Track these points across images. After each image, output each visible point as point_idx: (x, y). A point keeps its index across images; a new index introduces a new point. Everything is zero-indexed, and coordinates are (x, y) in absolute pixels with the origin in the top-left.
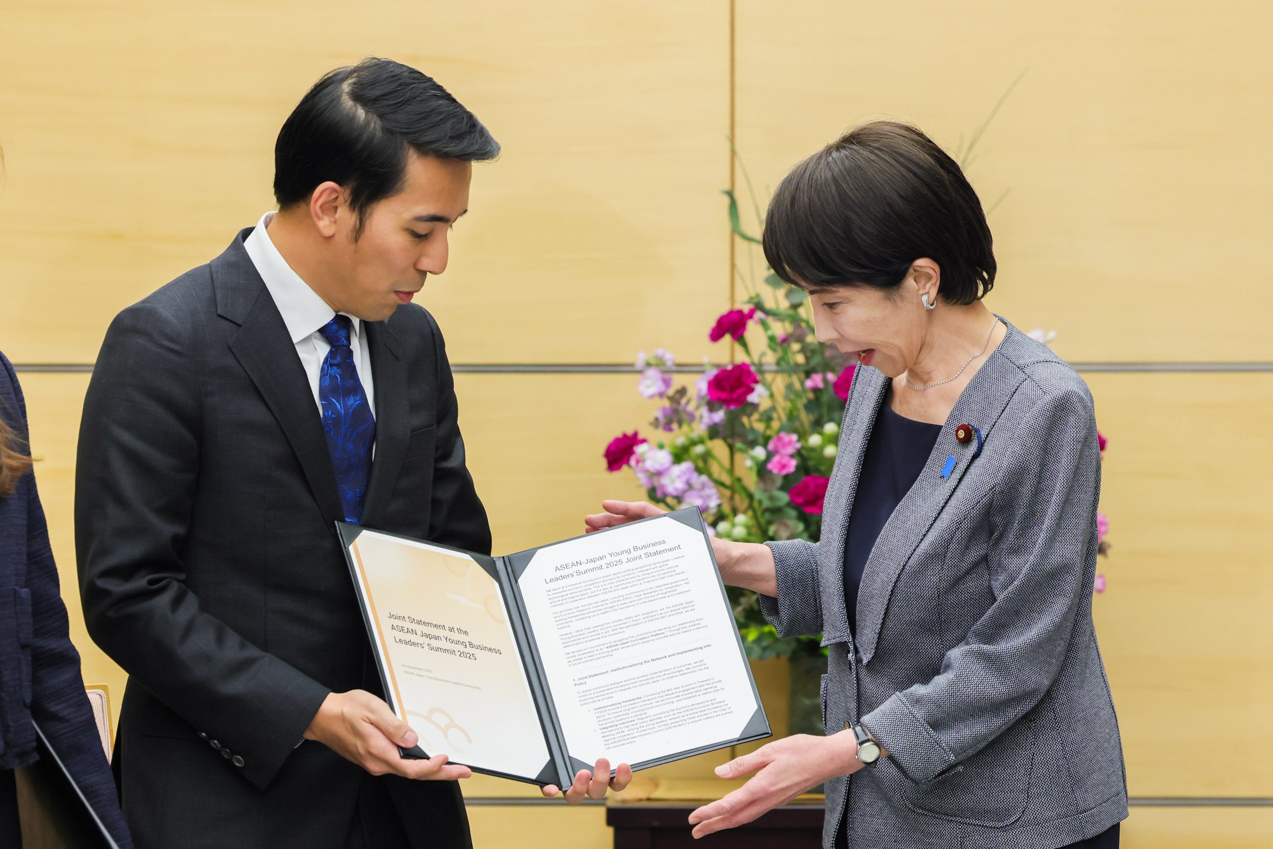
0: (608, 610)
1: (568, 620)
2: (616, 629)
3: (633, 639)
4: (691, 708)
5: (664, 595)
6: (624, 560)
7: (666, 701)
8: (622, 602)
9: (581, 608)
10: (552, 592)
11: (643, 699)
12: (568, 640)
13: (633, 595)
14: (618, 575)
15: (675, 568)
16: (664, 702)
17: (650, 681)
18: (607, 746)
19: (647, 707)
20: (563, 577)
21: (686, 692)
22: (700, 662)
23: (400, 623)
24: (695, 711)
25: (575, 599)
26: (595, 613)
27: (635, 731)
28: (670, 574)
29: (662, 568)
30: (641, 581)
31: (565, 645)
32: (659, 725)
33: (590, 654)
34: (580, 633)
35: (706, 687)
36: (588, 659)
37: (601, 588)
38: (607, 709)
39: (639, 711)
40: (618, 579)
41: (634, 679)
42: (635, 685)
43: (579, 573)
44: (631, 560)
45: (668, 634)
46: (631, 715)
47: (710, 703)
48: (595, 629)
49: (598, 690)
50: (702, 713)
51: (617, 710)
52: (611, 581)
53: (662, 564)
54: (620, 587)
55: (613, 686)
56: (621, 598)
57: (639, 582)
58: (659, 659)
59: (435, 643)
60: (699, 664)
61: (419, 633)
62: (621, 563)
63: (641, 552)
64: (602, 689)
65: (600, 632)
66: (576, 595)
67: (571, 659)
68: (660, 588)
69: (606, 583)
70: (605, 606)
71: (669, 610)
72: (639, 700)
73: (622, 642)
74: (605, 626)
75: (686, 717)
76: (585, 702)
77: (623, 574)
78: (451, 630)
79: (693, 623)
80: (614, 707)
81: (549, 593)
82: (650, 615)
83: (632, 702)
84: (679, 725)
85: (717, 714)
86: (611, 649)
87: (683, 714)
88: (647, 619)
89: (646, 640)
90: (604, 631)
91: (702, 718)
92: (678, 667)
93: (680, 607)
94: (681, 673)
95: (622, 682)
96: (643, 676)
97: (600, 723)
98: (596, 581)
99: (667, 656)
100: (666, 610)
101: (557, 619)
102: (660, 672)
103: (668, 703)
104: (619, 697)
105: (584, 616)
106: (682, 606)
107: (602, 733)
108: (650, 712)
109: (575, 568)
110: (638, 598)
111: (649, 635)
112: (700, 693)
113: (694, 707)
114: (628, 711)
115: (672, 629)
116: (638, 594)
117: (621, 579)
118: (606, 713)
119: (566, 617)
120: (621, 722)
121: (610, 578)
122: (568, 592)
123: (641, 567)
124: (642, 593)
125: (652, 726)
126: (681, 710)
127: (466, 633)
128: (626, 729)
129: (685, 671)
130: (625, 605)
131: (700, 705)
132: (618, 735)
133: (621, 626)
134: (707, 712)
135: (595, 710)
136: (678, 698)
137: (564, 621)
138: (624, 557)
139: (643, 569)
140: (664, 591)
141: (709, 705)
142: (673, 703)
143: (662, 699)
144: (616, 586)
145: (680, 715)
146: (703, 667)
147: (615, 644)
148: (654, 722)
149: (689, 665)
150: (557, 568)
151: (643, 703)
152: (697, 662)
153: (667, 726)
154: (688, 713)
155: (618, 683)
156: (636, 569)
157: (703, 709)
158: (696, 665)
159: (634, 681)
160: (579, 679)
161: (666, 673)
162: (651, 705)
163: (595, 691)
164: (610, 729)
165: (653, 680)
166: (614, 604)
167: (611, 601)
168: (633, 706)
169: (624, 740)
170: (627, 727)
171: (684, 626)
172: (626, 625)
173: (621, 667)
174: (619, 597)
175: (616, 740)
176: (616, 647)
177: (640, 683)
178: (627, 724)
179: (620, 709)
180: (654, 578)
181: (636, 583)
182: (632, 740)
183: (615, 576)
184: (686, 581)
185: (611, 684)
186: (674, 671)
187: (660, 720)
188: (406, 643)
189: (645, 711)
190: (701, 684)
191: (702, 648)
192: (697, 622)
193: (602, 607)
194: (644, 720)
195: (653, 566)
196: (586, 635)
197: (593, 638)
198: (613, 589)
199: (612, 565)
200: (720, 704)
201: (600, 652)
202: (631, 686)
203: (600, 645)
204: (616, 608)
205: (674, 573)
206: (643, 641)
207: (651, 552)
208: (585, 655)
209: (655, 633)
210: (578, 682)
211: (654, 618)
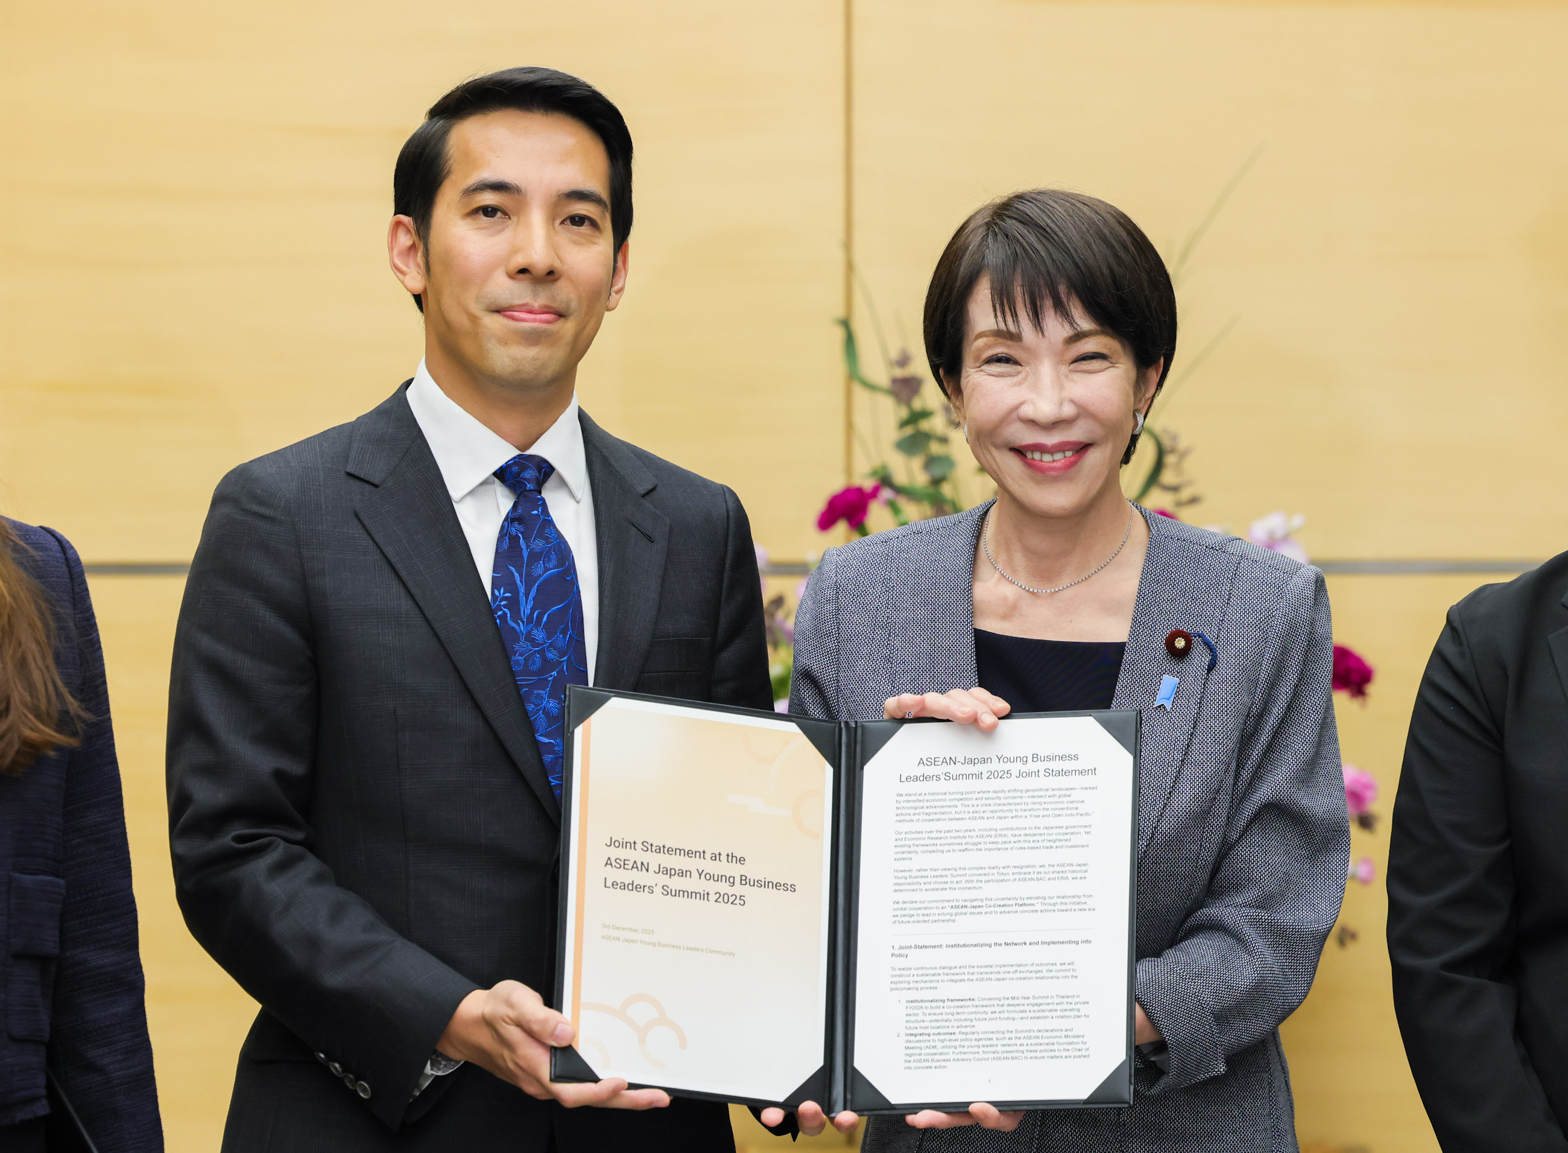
0: (969, 847)
1: (913, 849)
2: (972, 881)
3: (989, 903)
4: (1036, 1034)
5: (1052, 844)
6: (1015, 773)
7: (1006, 1015)
8: (992, 839)
9: (934, 835)
10: (904, 798)
11: (976, 1003)
12: (903, 881)
13: (1009, 833)
14: (999, 795)
15: (1079, 805)
16: (1002, 1016)
17: (994, 976)
18: (908, 1064)
19: (978, 1016)
20: (926, 778)
21: (1036, 1008)
22: (1069, 964)
23: (623, 853)
24: (1040, 1041)
25: (932, 817)
26: (950, 848)
27: (951, 1051)
28: (1069, 812)
29: (1062, 799)
30: (1028, 813)
31: (898, 887)
32: (986, 1049)
33: (926, 912)
34: (922, 873)
35: (1065, 1007)
36: (921, 918)
37: (971, 809)
38: (924, 1004)
39: (966, 1020)
40: (998, 801)
41: (973, 967)
42: (971, 977)
43: (948, 777)
44: (1024, 775)
45: (1038, 907)
46: (953, 1023)
47: (1064, 1033)
48: (944, 873)
49: (920, 972)
50: (1049, 1047)
51: (937, 1011)
52: (988, 802)
53: (1063, 792)
54: (996, 815)
55: (941, 971)
56: (993, 833)
57: (1024, 814)
58: (1016, 944)
59: (676, 883)
60: (1067, 967)
61: (653, 867)
62: (1009, 775)
63: (1041, 766)
64: (926, 972)
65: (949, 879)
66: (934, 810)
67: (899, 913)
68: (1050, 831)
69: (979, 802)
70: (968, 840)
71: (1052, 869)
72: (970, 1003)
73: (974, 904)
74: (959, 872)
75: (1024, 1048)
76: (899, 986)
77: (1007, 794)
78: (716, 857)
79: (1077, 900)
80: (934, 1004)
81: (900, 798)
82: (1024, 870)
83: (960, 1003)
84: (1012, 1058)
85: (1067, 1054)
86: (957, 910)
87: (1022, 1041)
88: (1017, 877)
89: (1007, 909)
90: (955, 879)
91: (1045, 1054)
92: (1037, 965)
93: (1068, 868)
94: (1039, 975)
95: (956, 967)
96: (986, 967)
97: (908, 1025)
98: (968, 796)
99: (1028, 944)
100: (1047, 869)
101: (899, 843)
102: (1011, 966)
103: (1008, 1018)
104: (946, 990)
105: (935, 849)
106: (1071, 868)
107: (907, 1041)
108: (980, 1026)
109: (945, 768)
110: (1016, 839)
111: (1013, 902)
112: (1054, 1014)
113: (1040, 1034)
114: (950, 1017)
115: (1047, 901)
116: (1018, 832)
117: (1003, 801)
118: (920, 1012)
119: (911, 843)
120: (937, 1031)
121: (987, 795)
122: (926, 804)
123: (1034, 791)
124: (1023, 832)
125: (976, 1049)
126: (1022, 1035)
127: (741, 860)
128: (940, 1044)
129: (1045, 974)
130: (995, 846)
131: (1049, 1034)
132: (928, 1051)
133: (980, 878)
134: (1055, 1047)
135: (908, 1002)
136: (1023, 1015)
137: (907, 849)
138: (1015, 768)
139: (1036, 794)
140: (1054, 837)
141: (1060, 1037)
142: (1014, 1019)
143: (1001, 1009)
144: (992, 812)
145: (1018, 1042)
146: (1070, 974)
147: (964, 904)
148: (981, 1043)
149: (1052, 964)
150: (921, 762)
151: (975, 1009)
152: (1064, 964)
153: (995, 1055)
154: (1029, 1042)
155: (950, 968)
156: (1027, 791)
157: (1051, 1041)
158: (1063, 967)
159: (972, 970)
160: (901, 948)
161: (1019, 969)
162: (984, 1016)
163: (916, 972)
164: (919, 1038)
165: (998, 976)
166: (982, 840)
167: (978, 833)
168: (959, 1010)
169: (933, 1060)
170: (942, 1041)
171: (1064, 900)
172: (987, 878)
173: (961, 943)
174: (991, 830)
175: (923, 1057)
176: (964, 910)
177: (979, 976)
178: (942, 1037)
179: (941, 1011)
180: (1046, 813)
181: (1019, 813)
182: (943, 1064)
183: (995, 795)
184: (1088, 830)
185: (941, 968)
186: (1029, 968)
187: (988, 1043)
188: (624, 887)
189: (974, 1023)
190: (1060, 1000)
191: (1077, 943)
192: (1083, 900)
193: (963, 841)
194: (969, 1036)
195: (1050, 793)
196: (928, 880)
197: (937, 886)
198: (986, 815)
199: (996, 776)
200: (1076, 1040)
201: (941, 911)
202: (965, 977)
203: (943, 901)
204: (982, 846)
205: (1074, 812)
206: (1002, 909)
207: (1055, 770)
208: (919, 912)
209: (1021, 902)
210: (897, 952)
211: (1028, 876)
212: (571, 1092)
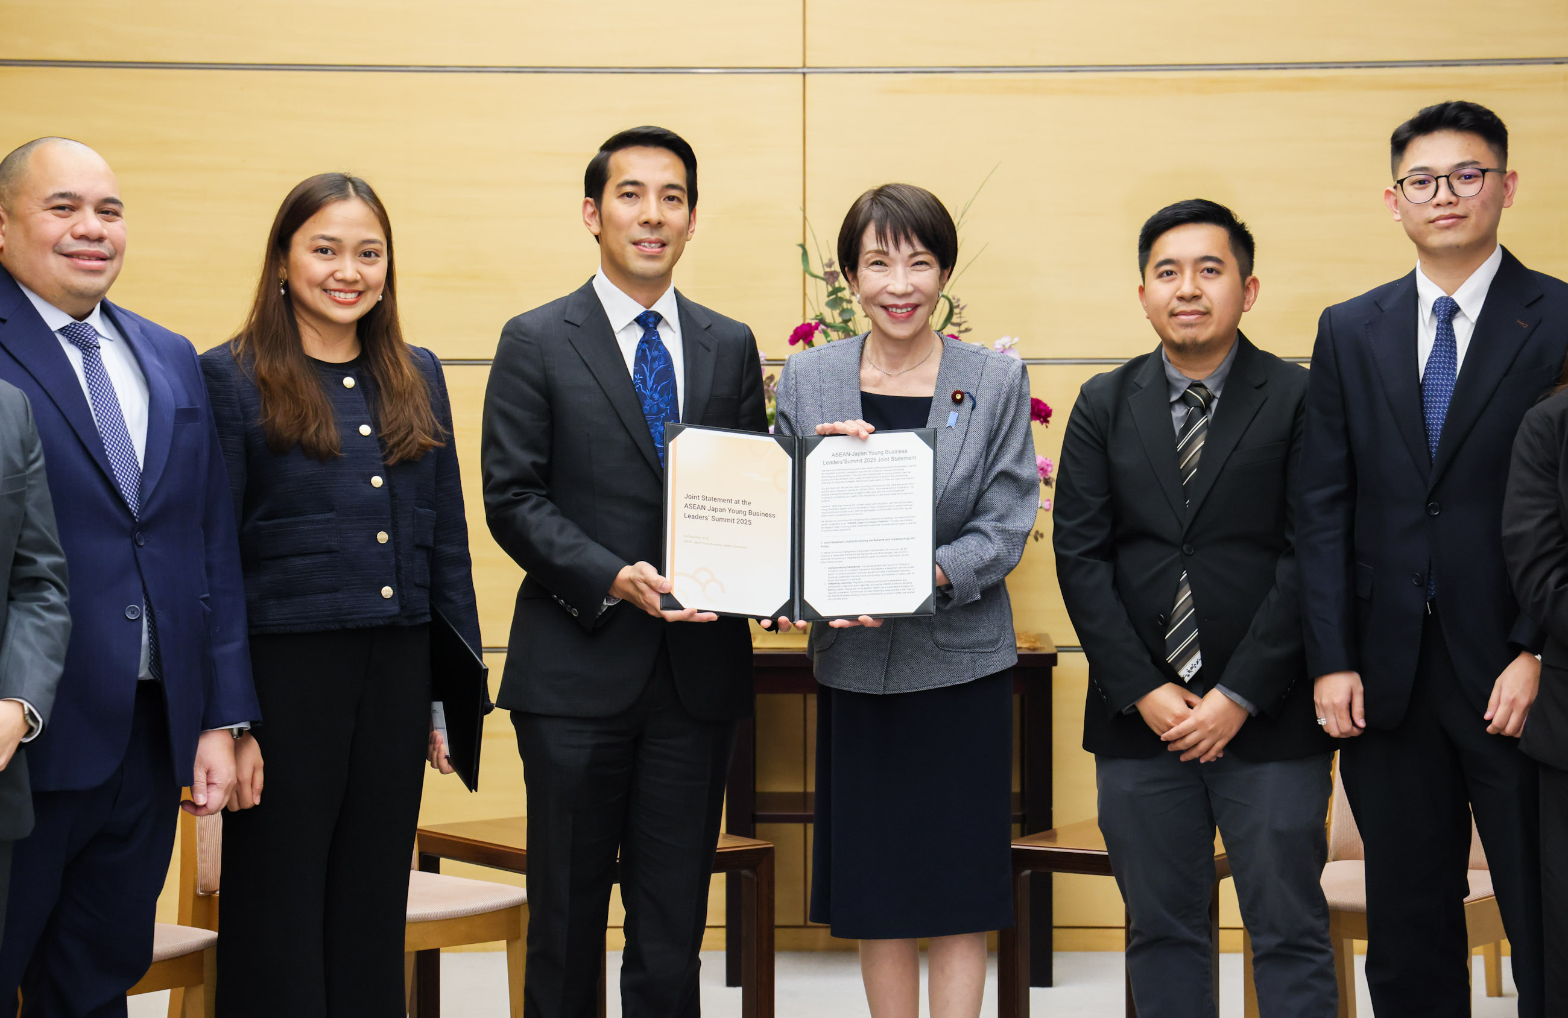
0: (857, 495)
1: (830, 496)
2: (858, 511)
3: (867, 521)
4: (890, 582)
5: (895, 492)
6: (877, 459)
7: (875, 574)
8: (868, 491)
9: (840, 489)
10: (825, 472)
11: (861, 568)
12: (826, 511)
13: (875, 488)
14: (871, 470)
15: (908, 474)
16: (873, 574)
17: (869, 555)
18: (830, 598)
19: (862, 574)
20: (836, 462)
21: (889, 570)
23: (693, 501)
24: (891, 585)
25: (839, 481)
26: (848, 495)
27: (849, 591)
28: (903, 477)
29: (900, 471)
30: (884, 478)
31: (823, 514)
32: (866, 590)
33: (837, 526)
34: (835, 508)
35: (903, 569)
36: (834, 529)
37: (857, 477)
38: (836, 569)
39: (857, 576)
40: (870, 473)
41: (859, 551)
42: (858, 556)
43: (846, 461)
44: (882, 460)
45: (890, 522)
46: (850, 578)
47: (902, 582)
48: (845, 507)
49: (834, 554)
50: (896, 588)
51: (842, 572)
52: (865, 473)
53: (900, 468)
54: (869, 479)
55: (844, 554)
56: (867, 488)
57: (882, 478)
58: (879, 540)
59: (718, 515)
60: (903, 550)
61: (707, 508)
62: (875, 460)
63: (890, 456)
64: (837, 554)
65: (847, 510)
66: (840, 478)
67: (824, 526)
68: (894, 486)
69: (861, 473)
70: (856, 491)
71: (895, 504)
72: (859, 568)
73: (859, 521)
74: (852, 507)
75: (884, 589)
76: (825, 561)
77: (874, 470)
78: (737, 502)
79: (908, 519)
80: (841, 569)
81: (824, 472)
82: (883, 505)
83: (854, 568)
84: (879, 594)
85: (904, 591)
86: (851, 525)
87: (883, 586)
88: (880, 508)
89: (875, 524)
90: (850, 510)
91: (894, 592)
92: (890, 550)
93: (903, 504)
94: (890, 554)
95: (851, 552)
96: (865, 551)
97: (829, 579)
98: (856, 471)
99: (885, 540)
100: (893, 504)
101: (823, 493)
102: (878, 550)
103: (876, 575)
104: (847, 562)
105: (840, 496)
106: (905, 504)
107: (829, 587)
108: (863, 579)
109: (844, 458)
110: (879, 490)
111: (878, 520)
112: (898, 573)
114: (849, 575)
115: (894, 519)
116: (879, 487)
117: (872, 473)
118: (835, 573)
119: (829, 493)
120: (843, 582)
121: (864, 470)
122: (836, 475)
123: (887, 467)
124: (881, 487)
125: (861, 590)
126: (883, 583)
127: (749, 503)
128: (844, 588)
129: (893, 554)
130: (868, 494)
131: (896, 582)
132: (838, 591)
133: (862, 509)
134: (899, 588)
135: (829, 568)
136: (884, 573)
137: (827, 496)
138: (878, 457)
139: (888, 469)
140: (896, 489)
141: (901, 584)
142: (879, 575)
143: (873, 571)
144: (867, 478)
145: (881, 586)
146: (905, 554)
147: (855, 522)
148: (863, 587)
149: (897, 549)
150: (833, 455)
151: (860, 571)
153: (871, 593)
154: (886, 586)
155: (849, 552)
156: (884, 468)
157: (897, 585)
158: (901, 551)
159: (859, 553)
160: (826, 543)
161: (881, 552)
162: (865, 574)
163: (832, 554)
164: (834, 585)
165: (871, 555)
166: (862, 491)
167: (860, 488)
168: (853, 572)
169: (841, 596)
170: (845, 586)
171: (902, 519)
172: (865, 509)
173: (854, 540)
174: (867, 486)
175: (836, 594)
176: (854, 525)
177: (862, 556)
178: (846, 585)
179: (845, 572)
180: (892, 478)
181: (880, 479)
182: (846, 597)
183: (868, 470)
184: (912, 485)
185: (844, 552)
186: (886, 551)
187: (867, 587)
188: (694, 517)
189: (860, 577)
190: (901, 566)
191: (908, 539)
192: (910, 519)
193: (854, 492)
194: (858, 584)
195: (894, 468)
196: (837, 511)
197: (842, 513)
198: (864, 479)
199: (869, 461)
200: (908, 585)
201: (844, 525)
202: (856, 556)
203: (844, 520)
204: (863, 494)
205: (906, 477)
206: (872, 524)
207: (896, 458)
208: (834, 526)
209: (881, 520)
210: (823, 545)
211: (884, 508)
212: (671, 615)
